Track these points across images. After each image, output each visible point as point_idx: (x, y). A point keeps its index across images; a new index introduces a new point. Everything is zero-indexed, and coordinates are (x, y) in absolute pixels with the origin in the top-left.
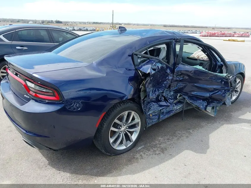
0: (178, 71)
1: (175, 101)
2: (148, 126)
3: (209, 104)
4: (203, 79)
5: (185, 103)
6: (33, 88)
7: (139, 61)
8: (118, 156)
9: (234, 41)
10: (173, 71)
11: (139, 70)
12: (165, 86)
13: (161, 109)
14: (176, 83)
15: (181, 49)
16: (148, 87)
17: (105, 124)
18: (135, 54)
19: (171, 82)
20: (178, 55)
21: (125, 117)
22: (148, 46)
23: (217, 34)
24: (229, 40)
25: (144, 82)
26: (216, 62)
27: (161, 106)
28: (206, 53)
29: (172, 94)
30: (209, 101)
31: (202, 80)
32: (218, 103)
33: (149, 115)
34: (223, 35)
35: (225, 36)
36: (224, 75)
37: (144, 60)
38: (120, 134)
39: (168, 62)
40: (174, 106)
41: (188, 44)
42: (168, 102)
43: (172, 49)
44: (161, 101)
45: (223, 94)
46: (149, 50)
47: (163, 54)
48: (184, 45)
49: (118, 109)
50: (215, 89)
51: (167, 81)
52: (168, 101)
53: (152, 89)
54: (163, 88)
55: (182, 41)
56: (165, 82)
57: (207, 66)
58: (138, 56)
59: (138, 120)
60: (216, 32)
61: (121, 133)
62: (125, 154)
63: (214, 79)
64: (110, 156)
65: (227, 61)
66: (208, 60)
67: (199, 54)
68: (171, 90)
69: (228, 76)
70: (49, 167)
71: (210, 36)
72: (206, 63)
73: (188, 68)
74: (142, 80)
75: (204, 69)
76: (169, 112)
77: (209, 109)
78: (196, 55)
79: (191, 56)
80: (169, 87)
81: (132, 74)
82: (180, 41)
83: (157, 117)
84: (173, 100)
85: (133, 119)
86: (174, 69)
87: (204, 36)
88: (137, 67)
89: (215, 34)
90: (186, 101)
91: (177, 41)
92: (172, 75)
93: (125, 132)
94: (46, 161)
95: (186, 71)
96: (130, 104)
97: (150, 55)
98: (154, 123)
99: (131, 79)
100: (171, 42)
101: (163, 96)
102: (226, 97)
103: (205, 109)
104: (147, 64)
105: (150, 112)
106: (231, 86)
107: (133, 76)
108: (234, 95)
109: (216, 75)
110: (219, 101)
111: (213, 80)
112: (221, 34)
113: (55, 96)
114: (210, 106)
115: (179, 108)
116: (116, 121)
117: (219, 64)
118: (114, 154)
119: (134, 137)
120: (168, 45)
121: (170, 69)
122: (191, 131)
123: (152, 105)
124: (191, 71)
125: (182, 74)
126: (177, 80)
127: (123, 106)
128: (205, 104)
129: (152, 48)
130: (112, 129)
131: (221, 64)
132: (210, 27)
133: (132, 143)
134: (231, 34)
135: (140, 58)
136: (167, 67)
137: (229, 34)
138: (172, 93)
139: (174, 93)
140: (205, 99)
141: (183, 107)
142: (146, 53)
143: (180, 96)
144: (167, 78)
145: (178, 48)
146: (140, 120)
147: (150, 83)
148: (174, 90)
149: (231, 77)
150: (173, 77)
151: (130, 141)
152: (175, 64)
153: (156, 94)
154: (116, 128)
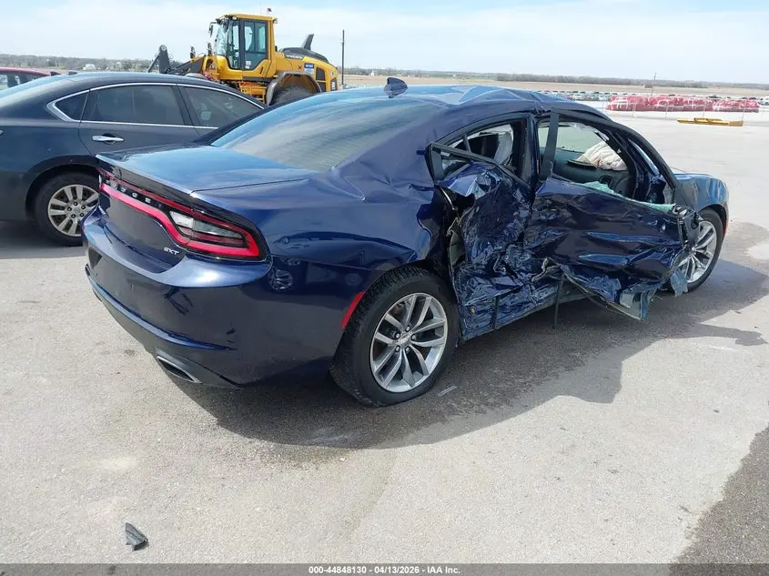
0: (544, 197)
1: (537, 278)
2: (465, 338)
3: (626, 285)
4: (610, 219)
5: (562, 282)
6: (188, 228)
7: (444, 166)
8: (392, 407)
9: (710, 122)
10: (530, 197)
11: (445, 189)
12: (510, 235)
13: (499, 294)
14: (539, 227)
15: (552, 138)
16: (468, 234)
17: (361, 322)
18: (435, 149)
19: (526, 227)
20: (542, 157)
21: (410, 310)
22: (467, 129)
23: (661, 103)
24: (696, 121)
25: (458, 220)
26: (645, 173)
27: (499, 287)
28: (619, 151)
29: (526, 259)
30: (628, 277)
31: (607, 221)
32: (649, 284)
33: (469, 307)
34: (679, 105)
35: (685, 110)
36: (667, 206)
37: (457, 163)
38: (396, 351)
39: (518, 172)
40: (532, 291)
41: (569, 124)
42: (517, 277)
43: (527, 138)
44: (498, 275)
45: (663, 259)
46: (469, 138)
47: (504, 152)
48: (559, 128)
49: (394, 287)
50: (644, 247)
51: (515, 221)
52: (519, 276)
53: (477, 238)
54: (505, 240)
55: (555, 117)
56: (510, 225)
57: (622, 185)
58: (442, 153)
59: (441, 319)
60: (655, 95)
61: (398, 349)
62: (409, 403)
63: (640, 218)
64: (371, 406)
65: (674, 172)
66: (625, 168)
67: (601, 153)
68: (525, 248)
69: (676, 211)
70: (221, 430)
71: (639, 108)
72: (619, 176)
73: (570, 187)
74: (454, 215)
75: (612, 192)
76: (519, 306)
77: (627, 300)
78: (595, 156)
79: (579, 159)
80: (521, 237)
81: (427, 198)
82: (549, 117)
83: (487, 316)
84: (529, 275)
85: (429, 316)
86: (533, 191)
87: (619, 110)
88: (439, 181)
89: (653, 101)
90: (565, 277)
91: (542, 116)
92: (528, 207)
93: (407, 349)
94: (212, 417)
95: (565, 196)
96: (422, 277)
97: (472, 151)
98: (480, 333)
99: (424, 214)
100: (525, 120)
101: (503, 262)
102: (673, 268)
103: (617, 300)
104: (465, 173)
105: (472, 302)
106: (685, 237)
107: (430, 202)
108: (696, 267)
109: (646, 209)
110: (652, 277)
111: (636, 220)
112: (671, 103)
113: (248, 247)
114: (630, 292)
115: (546, 295)
116: (388, 317)
117: (653, 179)
118: (382, 402)
119: (431, 363)
120: (519, 126)
121: (523, 189)
122: (578, 355)
123: (476, 282)
124: (578, 197)
125: (554, 204)
126: (540, 222)
127: (405, 280)
128: (616, 285)
129: (477, 135)
130: (378, 336)
131: (659, 180)
132: (638, 83)
133: (425, 378)
134: (701, 102)
135: (448, 159)
136: (516, 185)
137: (696, 102)
138: (528, 257)
139: (533, 256)
140: (614, 273)
141: (556, 295)
142: (461, 146)
143: (549, 264)
144: (515, 213)
145: (543, 134)
146: (445, 320)
147: (472, 223)
148: (532, 249)
149: (684, 212)
150: (531, 211)
151: (422, 372)
152: (537, 180)
153: (486, 253)
154: (388, 335)
